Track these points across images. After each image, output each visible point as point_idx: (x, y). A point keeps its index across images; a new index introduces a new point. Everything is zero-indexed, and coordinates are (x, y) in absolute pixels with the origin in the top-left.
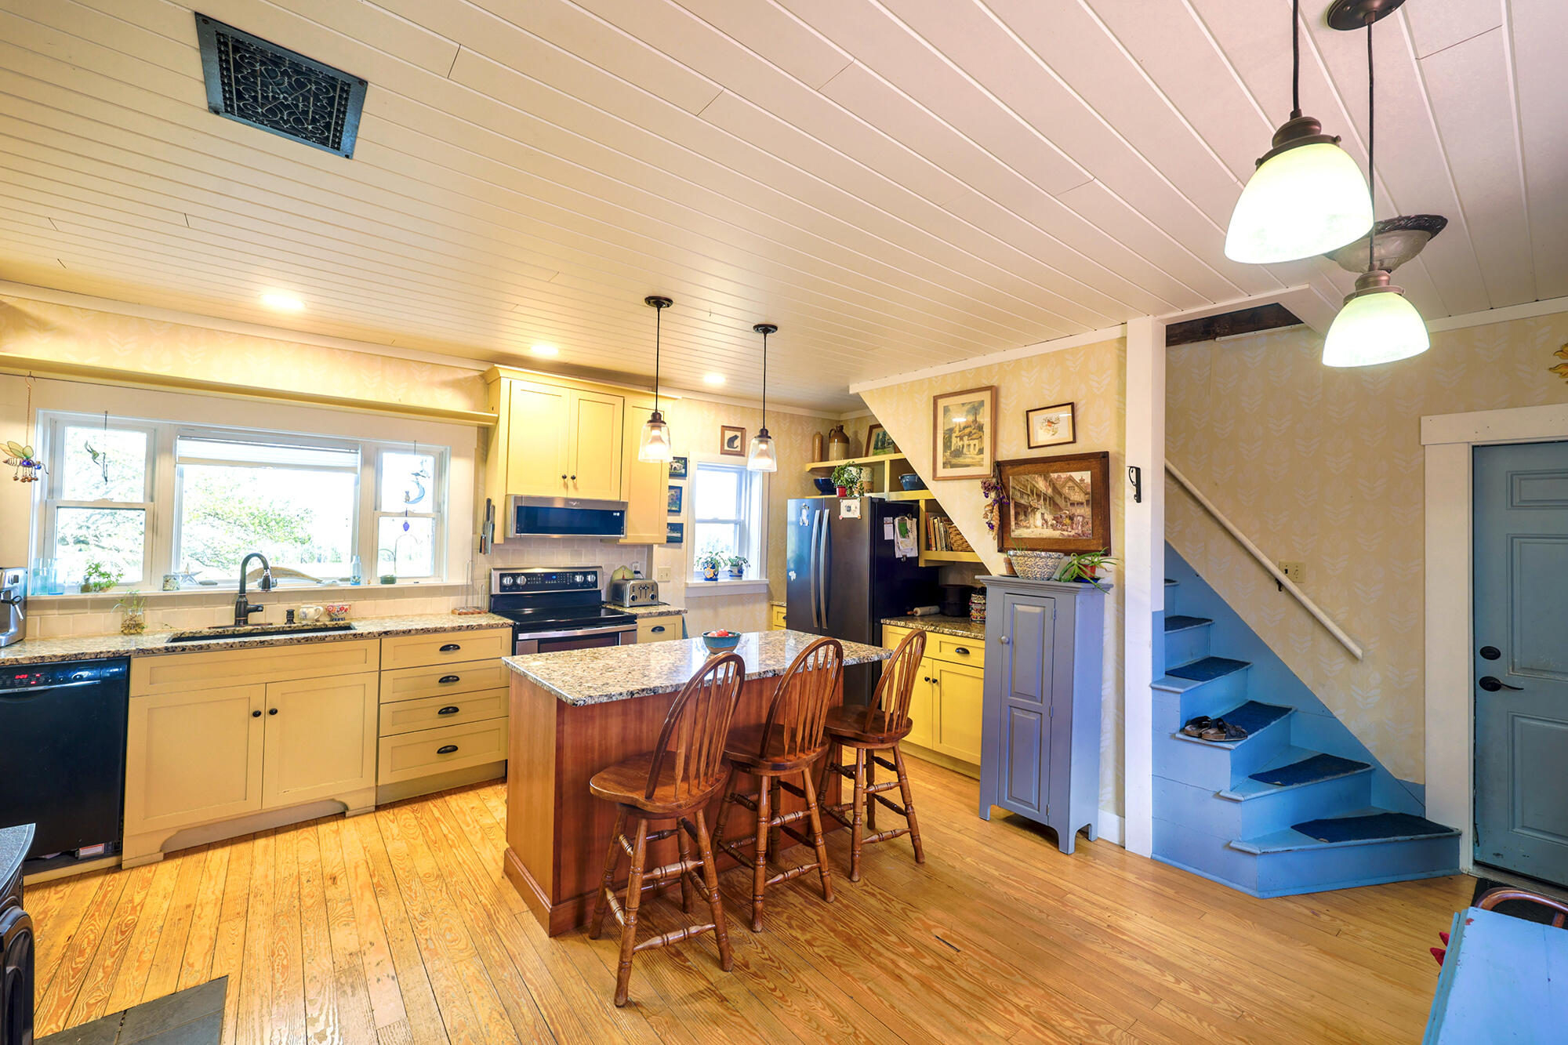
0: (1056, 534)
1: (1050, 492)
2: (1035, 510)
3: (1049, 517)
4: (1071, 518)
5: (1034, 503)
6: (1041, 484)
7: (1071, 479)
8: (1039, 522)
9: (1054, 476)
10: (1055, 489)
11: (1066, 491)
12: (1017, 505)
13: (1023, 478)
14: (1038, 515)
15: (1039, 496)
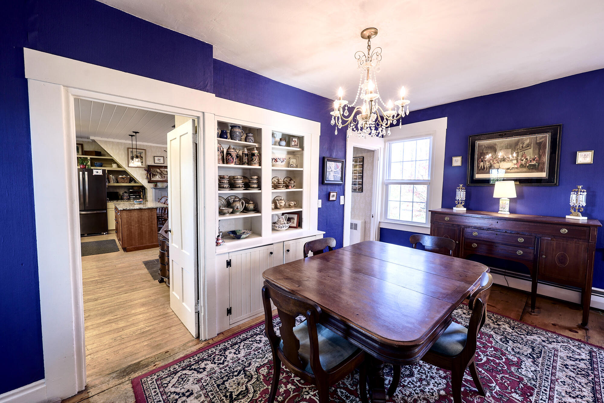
0: (161, 180)
1: (160, 172)
2: (157, 175)
3: (160, 177)
4: (164, 177)
5: (157, 174)
6: (158, 170)
7: (164, 170)
8: (158, 177)
9: (161, 169)
10: (161, 172)
11: (163, 172)
12: (153, 174)
13: (154, 169)
14: (158, 176)
15: (158, 173)
